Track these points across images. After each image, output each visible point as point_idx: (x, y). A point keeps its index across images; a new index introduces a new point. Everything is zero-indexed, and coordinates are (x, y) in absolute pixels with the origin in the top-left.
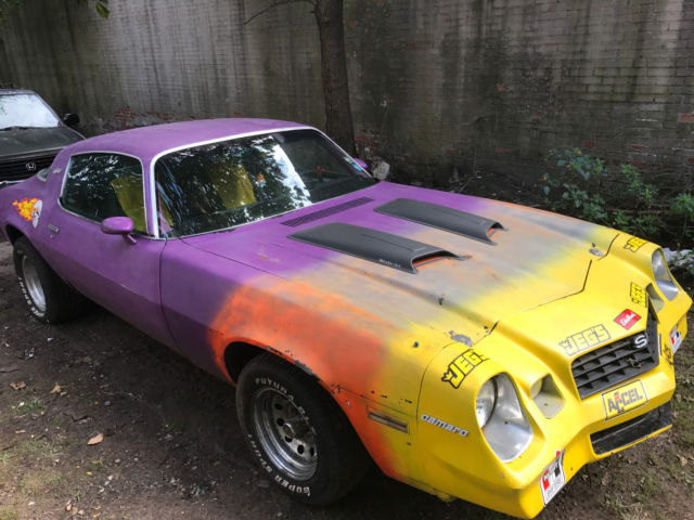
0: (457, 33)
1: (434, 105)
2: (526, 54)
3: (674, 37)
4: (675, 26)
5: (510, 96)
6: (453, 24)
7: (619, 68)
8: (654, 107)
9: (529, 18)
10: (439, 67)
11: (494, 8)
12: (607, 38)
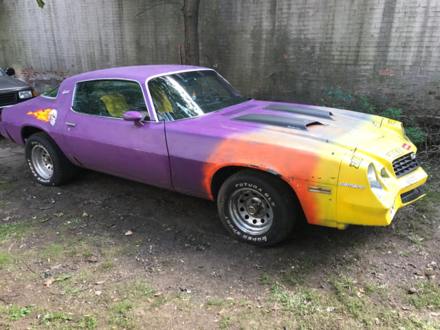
0: (261, 26)
1: (247, 67)
2: (300, 39)
3: (378, 31)
4: (379, 26)
5: (291, 61)
6: (259, 21)
7: (350, 47)
8: (368, 67)
9: (302, 19)
10: (250, 45)
11: (282, 13)
12: (344, 31)
